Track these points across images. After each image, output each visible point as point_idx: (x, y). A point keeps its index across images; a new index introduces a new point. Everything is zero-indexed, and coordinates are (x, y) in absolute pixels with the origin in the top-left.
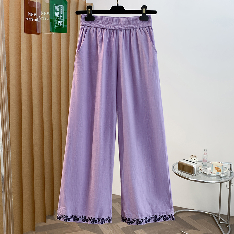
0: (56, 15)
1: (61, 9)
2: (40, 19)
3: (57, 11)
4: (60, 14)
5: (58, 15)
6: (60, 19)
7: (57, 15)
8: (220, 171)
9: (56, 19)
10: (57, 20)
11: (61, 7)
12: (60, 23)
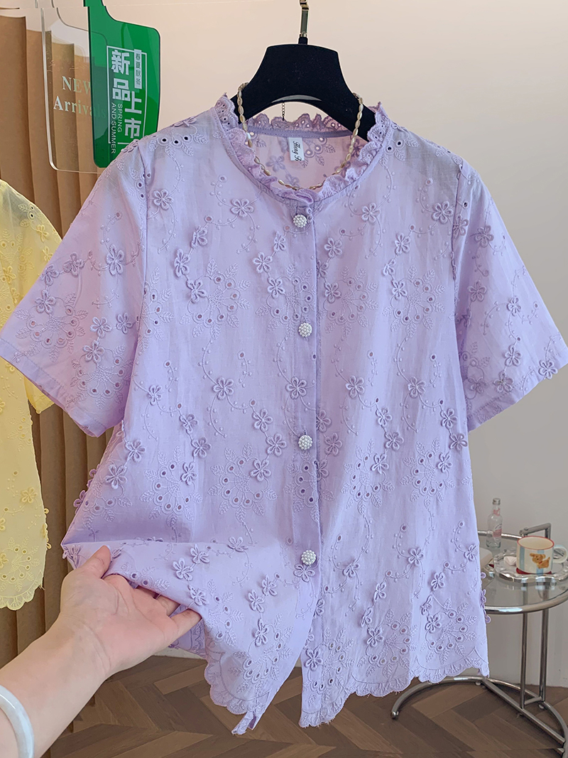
0: (117, 94)
1: (136, 69)
3: (120, 76)
4: (131, 87)
5: (124, 92)
6: (133, 110)
7: (121, 91)
8: (545, 564)
9: (117, 112)
10: (120, 116)
11: (136, 60)
12: (130, 129)
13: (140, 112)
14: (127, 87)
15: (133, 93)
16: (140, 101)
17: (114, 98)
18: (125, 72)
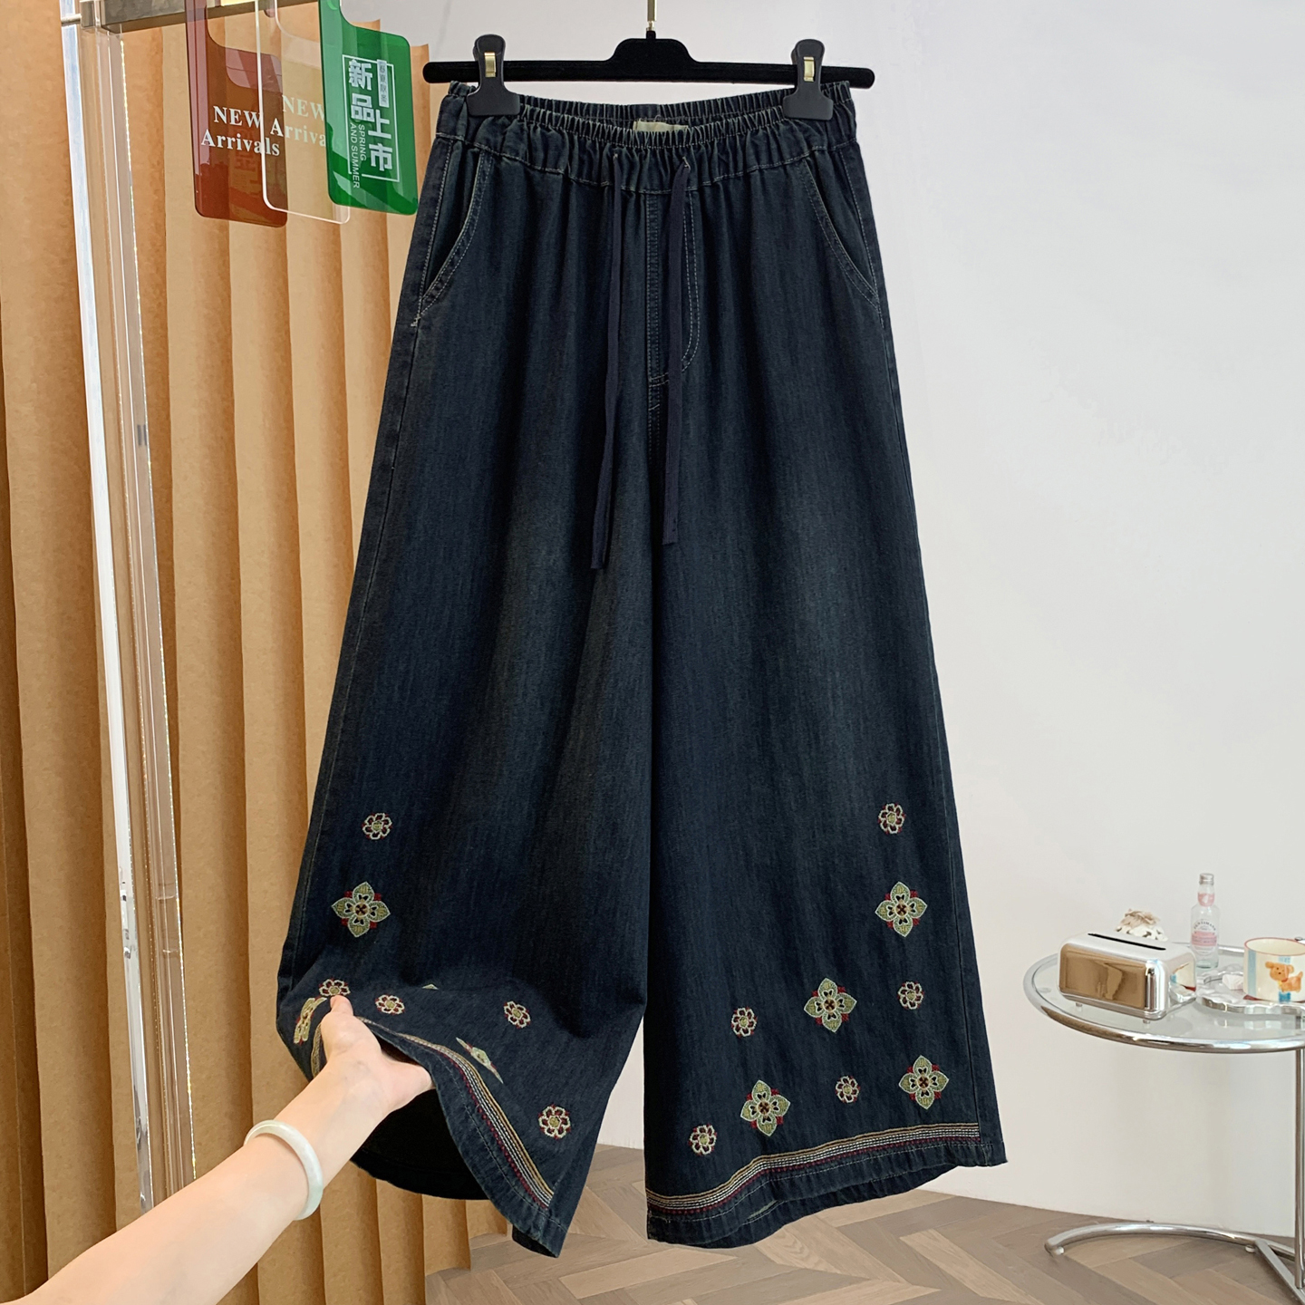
0: (357, 112)
1: (380, 83)
3: (359, 90)
4: (375, 105)
5: (366, 111)
6: (379, 133)
7: (361, 108)
8: (1297, 984)
9: (359, 135)
10: (363, 140)
11: (379, 73)
12: (377, 158)
13: (389, 136)
14: (369, 104)
15: (378, 111)
16: (387, 122)
17: (353, 117)
18: (366, 86)
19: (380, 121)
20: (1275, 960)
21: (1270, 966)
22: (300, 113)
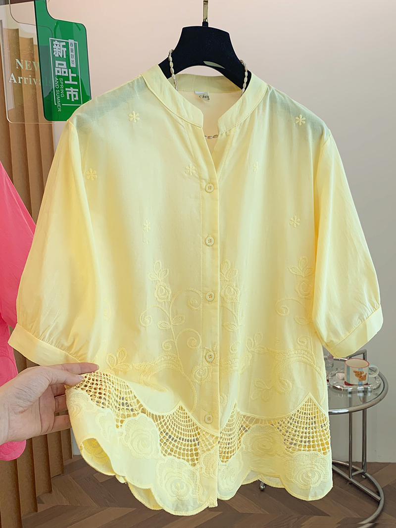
0: (58, 72)
1: (70, 53)
2: (15, 82)
3: (59, 58)
4: (69, 66)
5: (63, 70)
6: (71, 82)
7: (60, 69)
8: (364, 378)
9: (60, 84)
10: (62, 86)
11: (70, 47)
12: (70, 95)
13: (76, 83)
14: (65, 66)
15: (70, 70)
16: (75, 75)
17: (56, 74)
18: (63, 56)
19: (71, 75)
20: (357, 370)
21: (356, 372)
22: (27, 69)
